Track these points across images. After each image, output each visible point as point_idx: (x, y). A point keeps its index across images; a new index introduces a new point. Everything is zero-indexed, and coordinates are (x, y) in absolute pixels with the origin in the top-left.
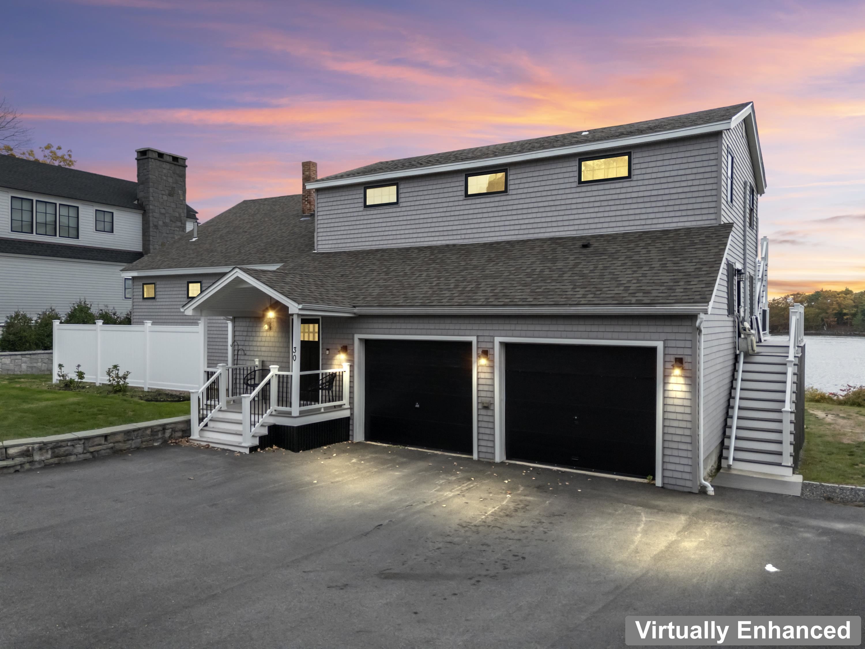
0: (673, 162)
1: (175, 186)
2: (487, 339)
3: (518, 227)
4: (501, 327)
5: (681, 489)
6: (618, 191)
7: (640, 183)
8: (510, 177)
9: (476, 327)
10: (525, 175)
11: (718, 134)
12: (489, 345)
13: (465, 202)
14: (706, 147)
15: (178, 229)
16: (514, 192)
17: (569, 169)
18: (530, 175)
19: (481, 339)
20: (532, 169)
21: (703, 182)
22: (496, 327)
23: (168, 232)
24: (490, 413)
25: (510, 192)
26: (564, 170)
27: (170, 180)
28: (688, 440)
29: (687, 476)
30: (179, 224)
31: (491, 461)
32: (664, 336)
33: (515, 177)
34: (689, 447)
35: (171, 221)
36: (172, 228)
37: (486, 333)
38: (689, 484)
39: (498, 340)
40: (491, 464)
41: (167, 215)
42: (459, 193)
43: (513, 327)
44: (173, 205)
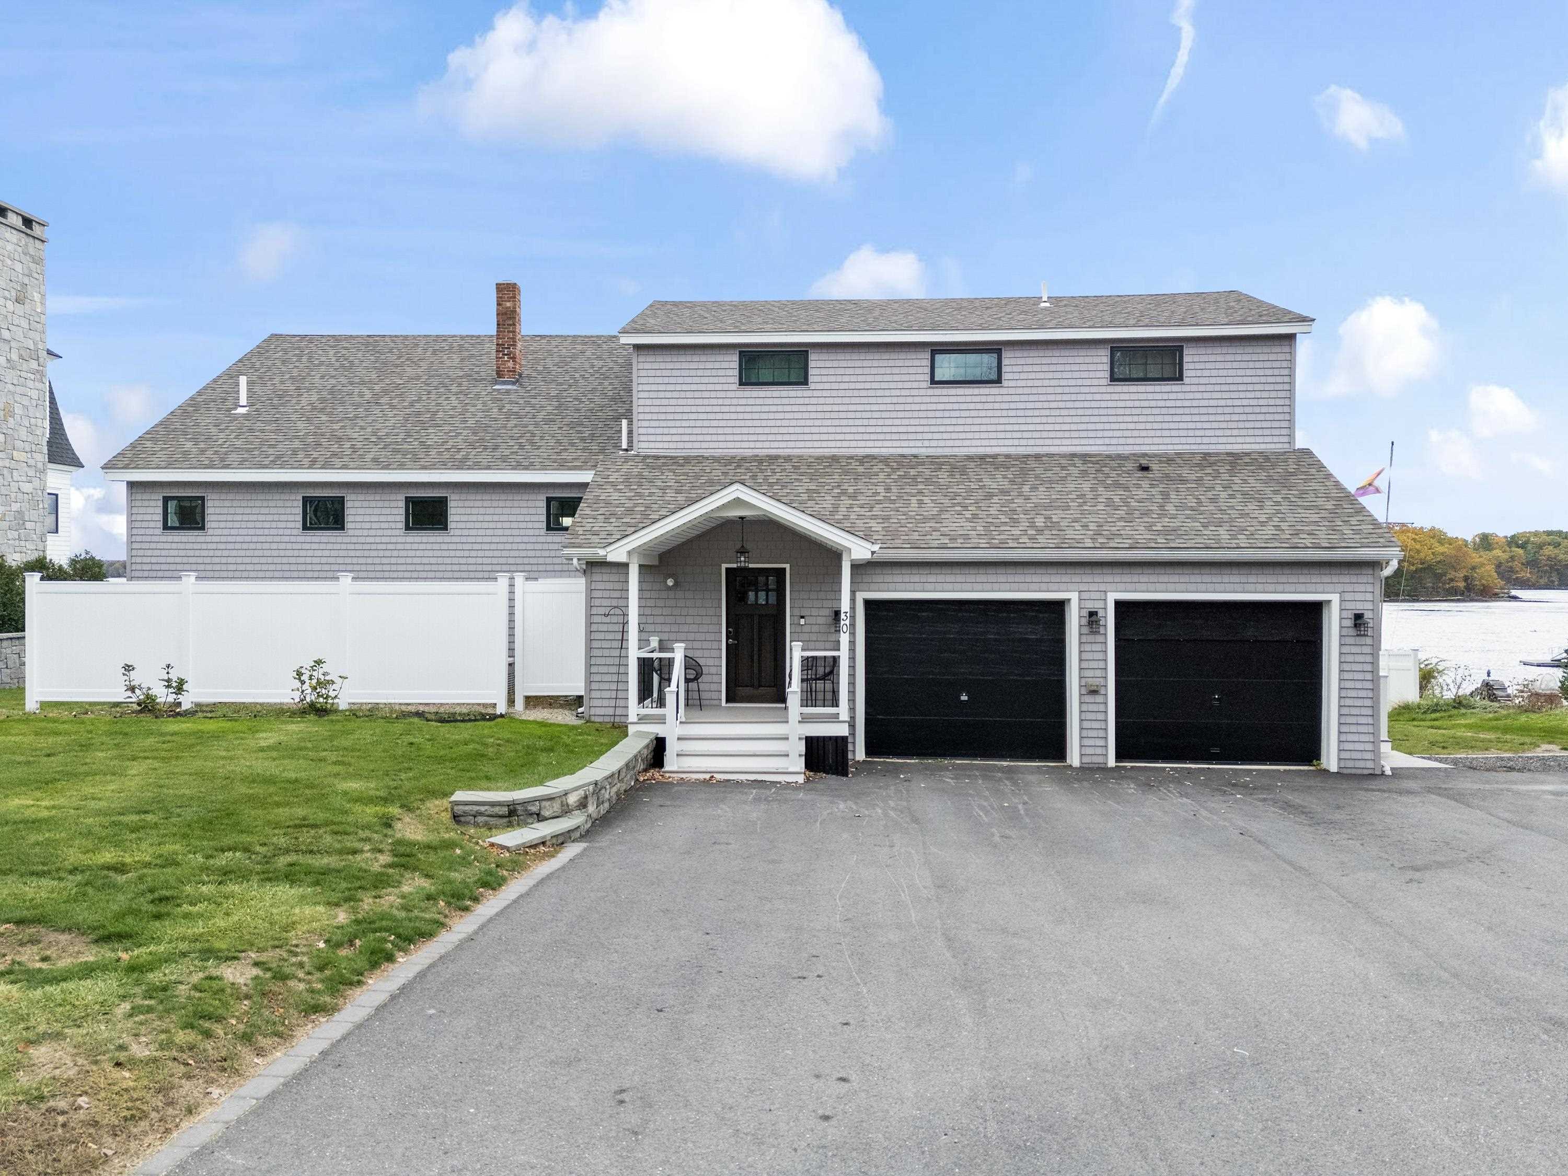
0: (1235, 365)
1: (26, 281)
2: (1094, 595)
3: (1019, 435)
4: (1117, 579)
5: (1359, 772)
6: (1165, 396)
7: (1194, 388)
8: (1005, 362)
9: (1077, 578)
10: (1030, 361)
11: (1291, 337)
12: (1099, 605)
13: (930, 392)
14: (1276, 353)
15: (33, 377)
16: (1011, 384)
17: (1096, 360)
18: (1037, 361)
19: (1085, 595)
20: (1041, 353)
21: (1273, 394)
22: (1109, 578)
23: (15, 382)
24: (1099, 699)
25: (1005, 383)
26: (1087, 360)
27: (18, 267)
28: (1369, 712)
29: (1368, 756)
30: (34, 365)
31: (1102, 766)
32: (1340, 588)
33: (1013, 361)
34: (1370, 721)
35: (21, 357)
36: (23, 374)
37: (1093, 587)
38: (1370, 764)
39: (1112, 597)
40: (1104, 769)
41: (13, 344)
42: (921, 377)
43: (1135, 578)
44: (24, 324)
